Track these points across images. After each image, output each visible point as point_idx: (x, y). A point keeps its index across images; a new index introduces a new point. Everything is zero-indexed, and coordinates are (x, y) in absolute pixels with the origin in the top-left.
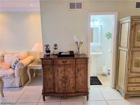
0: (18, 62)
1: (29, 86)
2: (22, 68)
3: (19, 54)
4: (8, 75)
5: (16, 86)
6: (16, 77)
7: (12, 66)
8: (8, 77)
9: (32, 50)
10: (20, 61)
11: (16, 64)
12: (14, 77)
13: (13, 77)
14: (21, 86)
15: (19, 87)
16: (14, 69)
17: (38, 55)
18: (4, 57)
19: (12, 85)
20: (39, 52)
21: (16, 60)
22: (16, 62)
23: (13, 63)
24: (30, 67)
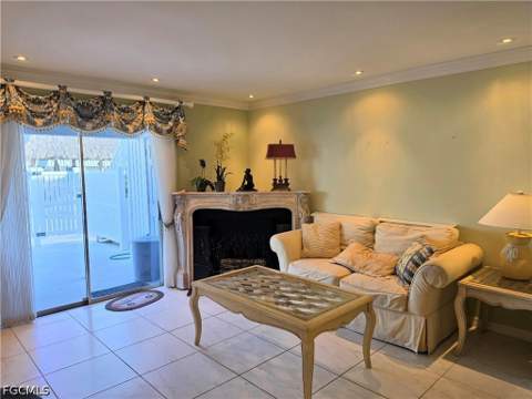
0: (424, 260)
1: (456, 362)
2: (439, 285)
3: (427, 232)
4: (386, 297)
5: (406, 345)
6: (411, 314)
7: (401, 269)
8: (385, 306)
9: (482, 222)
10: (433, 259)
11: (417, 265)
12: (406, 310)
13: (401, 309)
14: (426, 353)
15: (419, 353)
16: (410, 283)
17: (509, 245)
18: (374, 232)
19: (394, 334)
20: (516, 234)
21: (417, 253)
22: (416, 258)
23: (405, 260)
24: (468, 288)
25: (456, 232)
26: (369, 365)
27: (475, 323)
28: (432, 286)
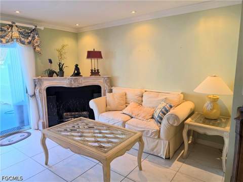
0: (167, 111)
1: (184, 162)
2: (175, 125)
3: (168, 96)
4: (149, 131)
5: (159, 155)
6: (162, 139)
7: (156, 116)
8: (148, 136)
9: (194, 91)
10: (172, 111)
11: (165, 114)
12: (159, 137)
13: (156, 137)
14: (169, 158)
15: (166, 158)
16: (160, 123)
17: (208, 102)
18: (142, 96)
19: (153, 150)
20: (212, 96)
21: (164, 107)
22: (163, 110)
23: (158, 111)
24: (189, 125)
25: (182, 95)
26: (141, 169)
27: (191, 139)
28: (172, 125)
